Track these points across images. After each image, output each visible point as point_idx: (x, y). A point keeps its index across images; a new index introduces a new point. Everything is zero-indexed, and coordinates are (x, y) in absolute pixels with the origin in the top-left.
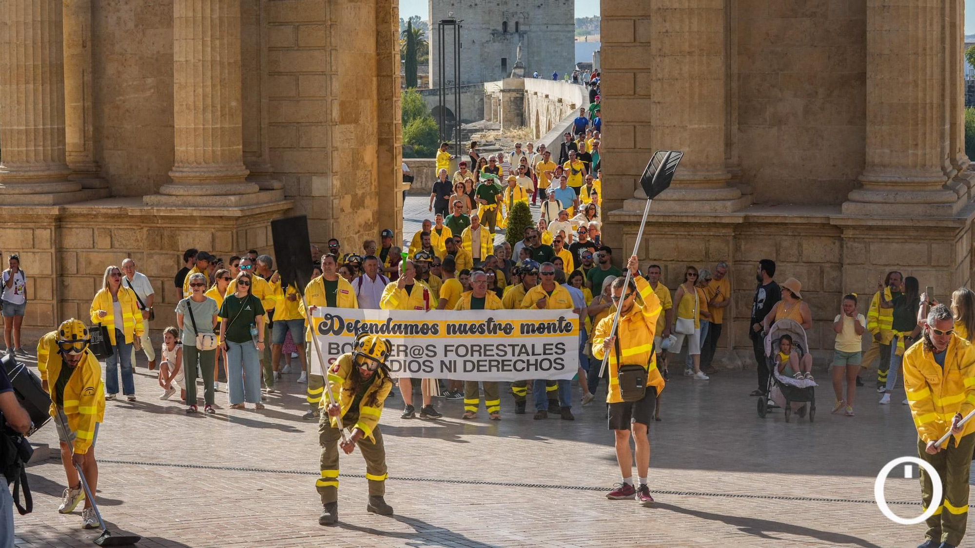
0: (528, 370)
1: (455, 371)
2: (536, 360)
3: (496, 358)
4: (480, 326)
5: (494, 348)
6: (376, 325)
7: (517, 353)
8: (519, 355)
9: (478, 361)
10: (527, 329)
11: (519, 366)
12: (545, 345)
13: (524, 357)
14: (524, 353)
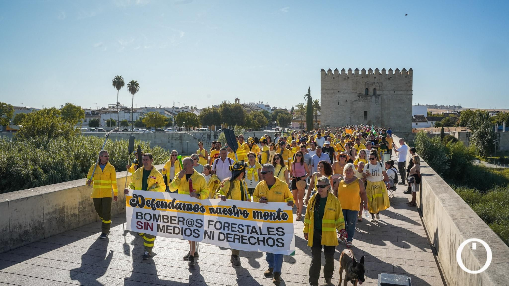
1: (213, 239)
2: (264, 238)
3: (237, 233)
4: (229, 210)
5: (237, 226)
6: (166, 203)
8: (251, 233)
10: (257, 214)
11: (252, 241)
12: (268, 228)
13: (255, 235)
14: (254, 232)
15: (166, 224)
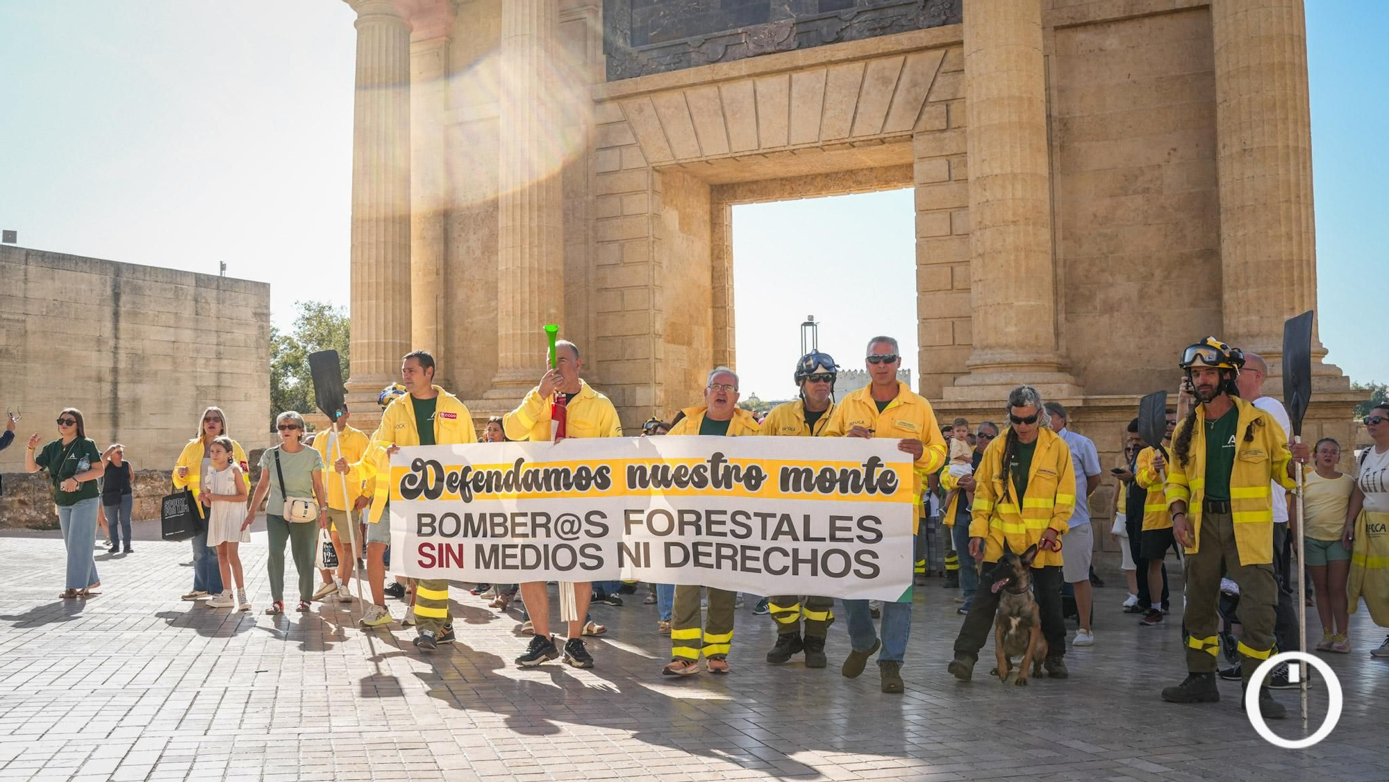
0: (795, 572)
1: (647, 565)
2: (814, 552)
3: (730, 539)
4: (696, 470)
5: (727, 518)
6: (498, 474)
7: (770, 533)
8: (775, 538)
9: (695, 545)
10: (794, 479)
11: (777, 561)
12: (833, 519)
13: (785, 542)
14: (785, 533)
15: (500, 542)
